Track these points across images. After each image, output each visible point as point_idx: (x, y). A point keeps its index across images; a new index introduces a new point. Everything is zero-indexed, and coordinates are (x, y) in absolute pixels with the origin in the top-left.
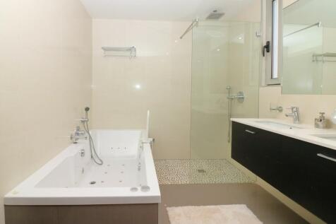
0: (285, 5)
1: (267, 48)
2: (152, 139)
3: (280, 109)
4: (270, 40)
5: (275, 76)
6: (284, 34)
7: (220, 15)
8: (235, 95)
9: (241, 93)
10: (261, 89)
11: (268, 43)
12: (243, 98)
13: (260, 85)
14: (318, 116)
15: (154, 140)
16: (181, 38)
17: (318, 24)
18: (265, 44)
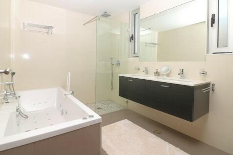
0: (141, 18)
1: (132, 38)
2: (71, 92)
3: (139, 69)
4: (133, 34)
5: (136, 52)
6: (141, 30)
7: (108, 16)
8: (115, 62)
9: (118, 61)
10: (129, 59)
11: (132, 35)
12: (119, 64)
13: (129, 57)
14: (155, 71)
15: (73, 92)
16: (84, 24)
17: (150, 29)
18: (131, 36)
